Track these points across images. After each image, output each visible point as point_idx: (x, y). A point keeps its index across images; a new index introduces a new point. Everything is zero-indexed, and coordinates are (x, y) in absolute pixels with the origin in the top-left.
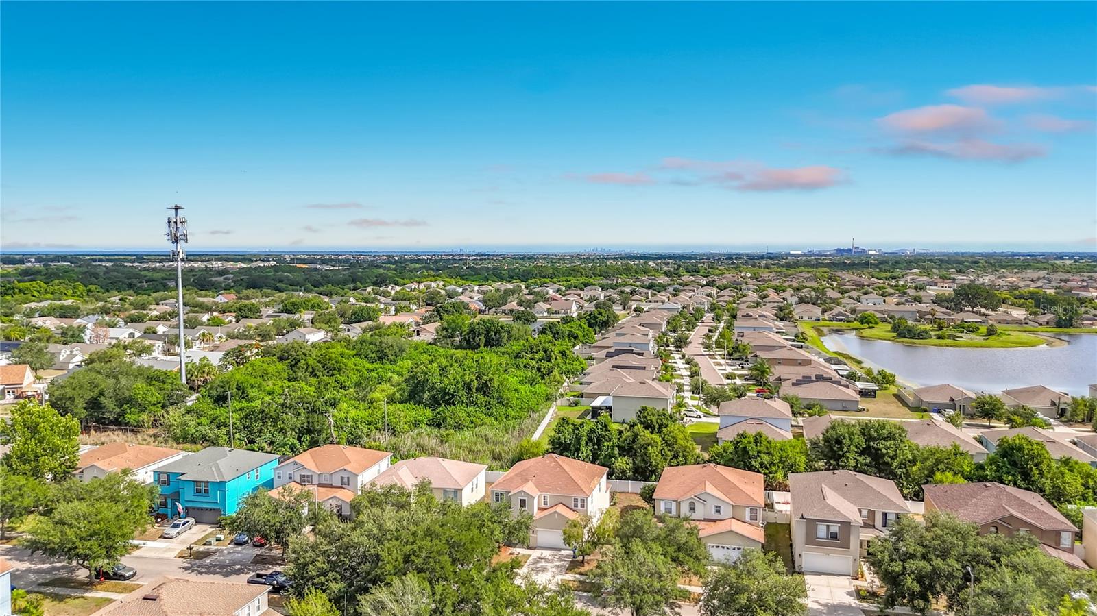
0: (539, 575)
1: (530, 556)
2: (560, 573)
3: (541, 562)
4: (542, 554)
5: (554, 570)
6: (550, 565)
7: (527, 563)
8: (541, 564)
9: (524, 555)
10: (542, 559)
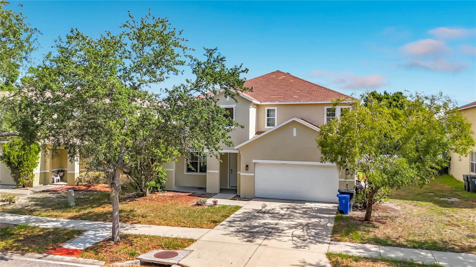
0: (258, 241)
1: (238, 208)
2: (317, 239)
3: (263, 218)
4: (265, 206)
5: (298, 232)
6: (285, 222)
7: (227, 220)
8: (262, 221)
9: (224, 207)
10: (264, 213)
